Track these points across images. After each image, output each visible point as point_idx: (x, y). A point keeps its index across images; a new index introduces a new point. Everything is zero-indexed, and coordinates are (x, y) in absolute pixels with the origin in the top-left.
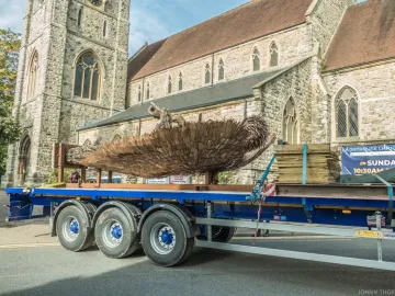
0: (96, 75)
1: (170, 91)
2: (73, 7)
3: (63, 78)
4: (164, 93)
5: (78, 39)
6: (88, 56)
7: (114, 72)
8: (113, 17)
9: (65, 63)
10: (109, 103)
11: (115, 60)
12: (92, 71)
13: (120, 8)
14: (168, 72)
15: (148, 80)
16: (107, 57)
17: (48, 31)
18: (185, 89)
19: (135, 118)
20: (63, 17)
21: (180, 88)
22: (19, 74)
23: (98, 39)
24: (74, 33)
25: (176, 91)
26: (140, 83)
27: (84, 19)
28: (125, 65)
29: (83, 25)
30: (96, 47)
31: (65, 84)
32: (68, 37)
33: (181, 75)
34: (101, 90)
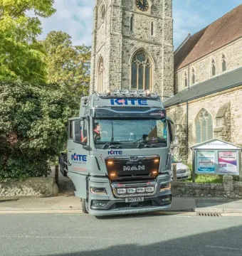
0: (148, 68)
1: (214, 74)
2: (126, 16)
3: (123, 76)
4: (209, 76)
5: (131, 42)
6: (140, 54)
7: (162, 64)
8: (158, 18)
9: (123, 62)
10: (160, 92)
11: (162, 54)
12: (144, 66)
13: (164, 8)
14: (211, 57)
15: (193, 66)
16: (156, 52)
17: (108, 40)
18: (229, 69)
19: (183, 102)
20: (119, 26)
21: (224, 69)
22: (91, 77)
23: (147, 39)
24: (128, 37)
25: (219, 72)
26: (186, 70)
27: (135, 24)
28: (171, 56)
29: (134, 29)
30: (146, 46)
31: (124, 80)
32: (123, 42)
33: (223, 56)
34: (153, 81)
